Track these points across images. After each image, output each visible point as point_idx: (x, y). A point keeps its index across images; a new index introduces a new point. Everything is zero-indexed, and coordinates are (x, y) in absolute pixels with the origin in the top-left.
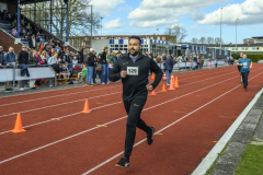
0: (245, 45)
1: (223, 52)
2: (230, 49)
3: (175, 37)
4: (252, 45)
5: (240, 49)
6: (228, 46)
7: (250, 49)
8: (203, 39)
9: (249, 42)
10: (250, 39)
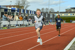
0: (66, 12)
1: (54, 15)
4: (71, 12)
5: (63, 15)
7: (69, 15)
9: (69, 11)
10: (69, 9)
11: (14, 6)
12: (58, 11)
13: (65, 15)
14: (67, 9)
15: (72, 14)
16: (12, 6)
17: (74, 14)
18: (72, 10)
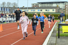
0: (33, 8)
5: (30, 11)
6: (22, 8)
7: (37, 11)
8: (4, 4)
9: (36, 6)
10: (36, 4)
12: (24, 7)
13: (31, 11)
15: (40, 10)
17: (41, 10)
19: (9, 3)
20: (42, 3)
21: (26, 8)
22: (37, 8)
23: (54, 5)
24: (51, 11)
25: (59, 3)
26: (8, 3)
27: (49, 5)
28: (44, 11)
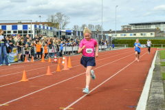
0: (123, 31)
1: (105, 37)
2: (110, 35)
3: (58, 24)
4: (130, 31)
5: (119, 35)
6: (108, 32)
7: (128, 35)
8: (84, 26)
9: (127, 29)
10: (128, 26)
11: (43, 24)
13: (121, 35)
14: (124, 26)
15: (133, 34)
16: (41, 23)
17: (135, 35)
18: (133, 28)
19: (91, 26)
20: (136, 25)
21: (114, 32)
22: (128, 32)
23: (153, 27)
24: (148, 35)
25: (160, 23)
26: (89, 25)
27: (145, 27)
28: (138, 35)
